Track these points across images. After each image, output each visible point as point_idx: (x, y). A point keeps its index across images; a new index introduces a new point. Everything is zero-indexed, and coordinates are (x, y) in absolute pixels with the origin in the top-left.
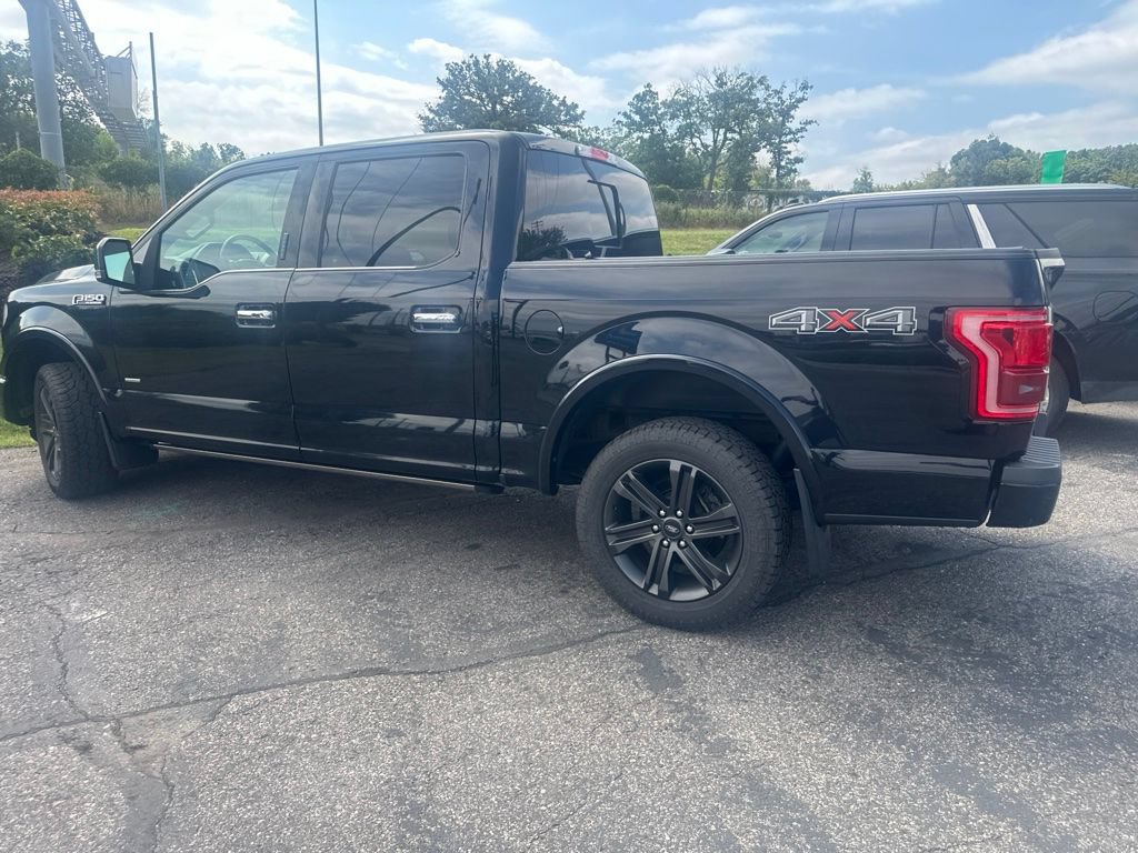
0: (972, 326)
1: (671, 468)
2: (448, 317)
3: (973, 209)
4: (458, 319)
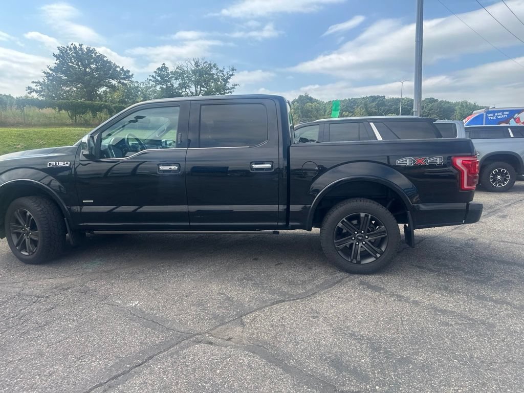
0: (459, 162)
1: (361, 216)
2: (269, 166)
3: (372, 124)
4: (272, 166)
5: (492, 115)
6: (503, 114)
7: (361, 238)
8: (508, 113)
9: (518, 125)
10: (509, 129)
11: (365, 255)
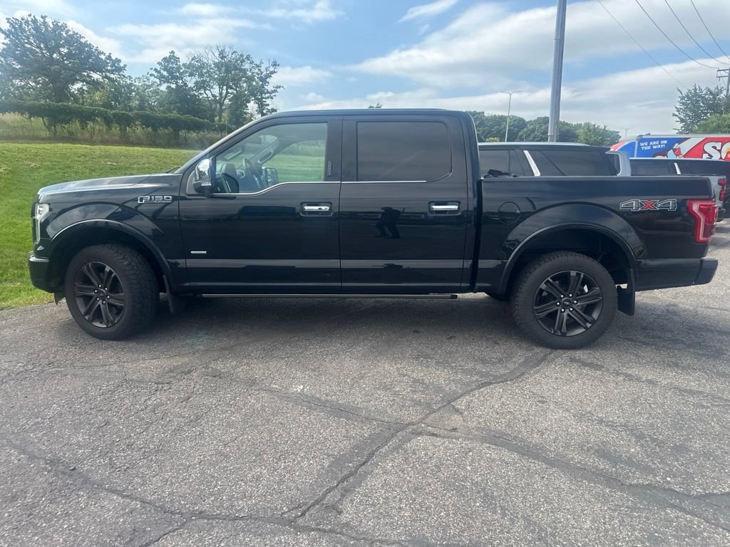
0: (695, 207)
1: (571, 274)
2: (455, 207)
3: (526, 152)
4: (459, 208)
5: (646, 144)
6: (660, 144)
7: (568, 303)
8: (666, 142)
9: (678, 158)
10: (676, 164)
11: (572, 324)
